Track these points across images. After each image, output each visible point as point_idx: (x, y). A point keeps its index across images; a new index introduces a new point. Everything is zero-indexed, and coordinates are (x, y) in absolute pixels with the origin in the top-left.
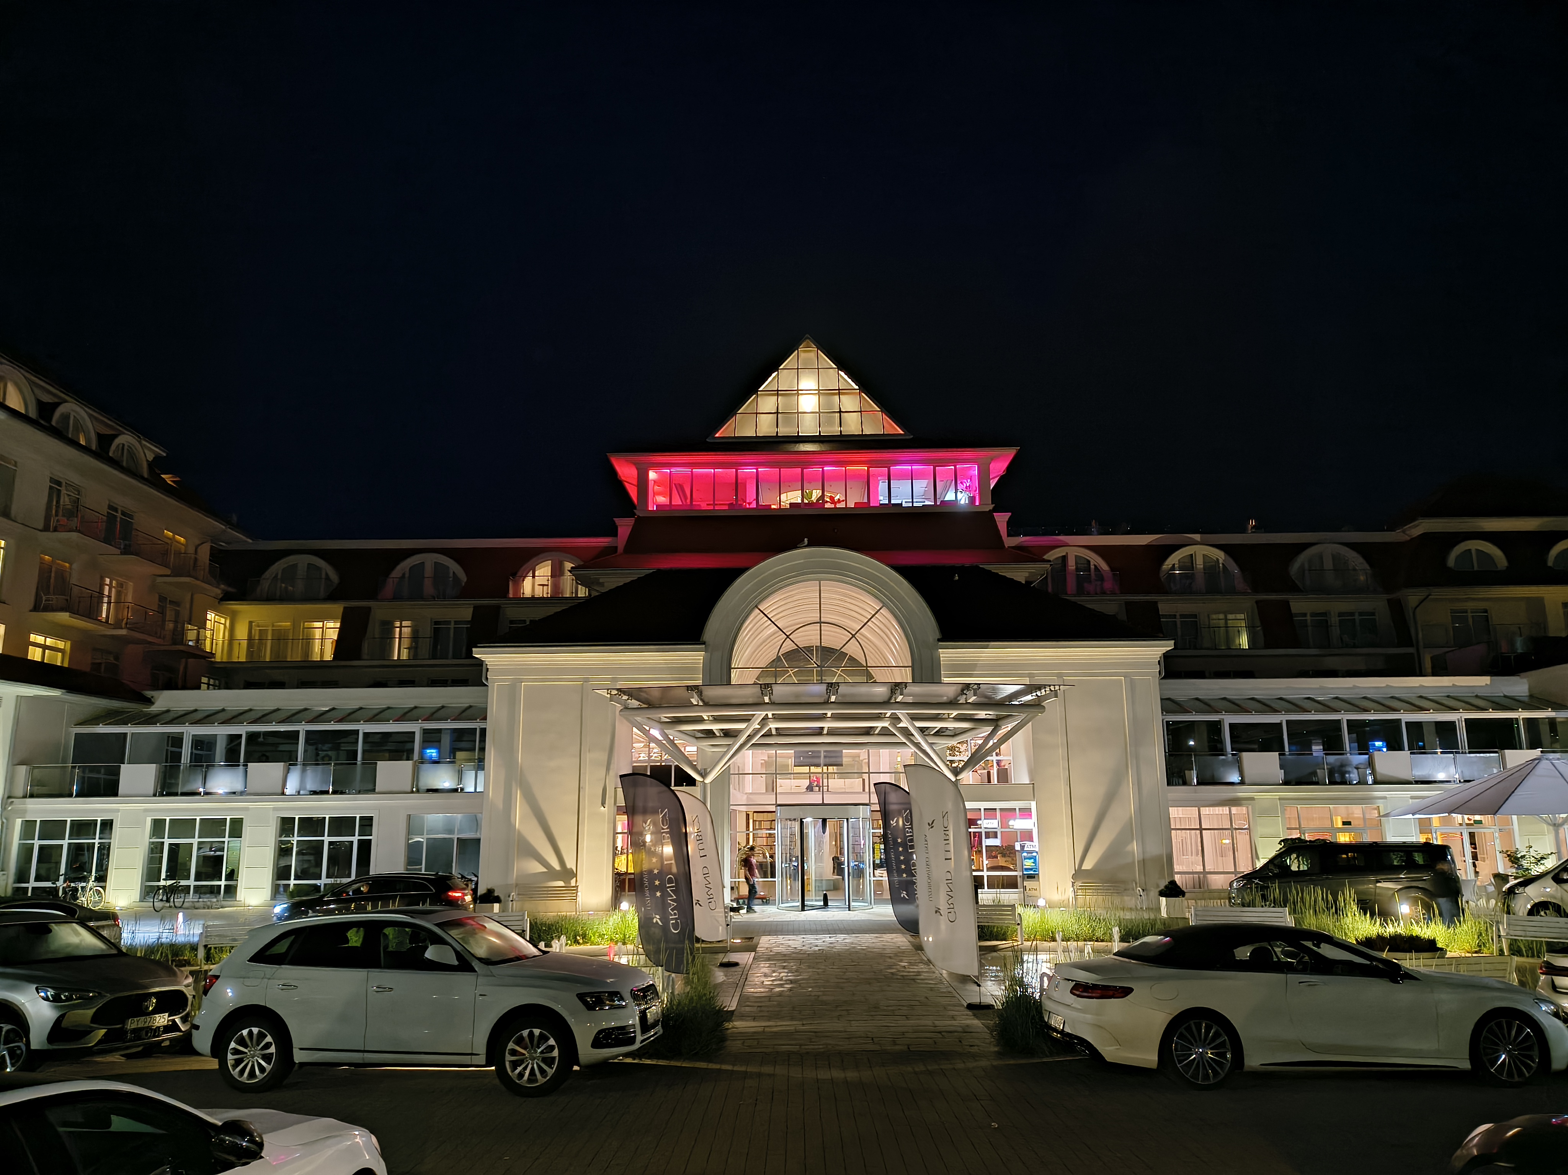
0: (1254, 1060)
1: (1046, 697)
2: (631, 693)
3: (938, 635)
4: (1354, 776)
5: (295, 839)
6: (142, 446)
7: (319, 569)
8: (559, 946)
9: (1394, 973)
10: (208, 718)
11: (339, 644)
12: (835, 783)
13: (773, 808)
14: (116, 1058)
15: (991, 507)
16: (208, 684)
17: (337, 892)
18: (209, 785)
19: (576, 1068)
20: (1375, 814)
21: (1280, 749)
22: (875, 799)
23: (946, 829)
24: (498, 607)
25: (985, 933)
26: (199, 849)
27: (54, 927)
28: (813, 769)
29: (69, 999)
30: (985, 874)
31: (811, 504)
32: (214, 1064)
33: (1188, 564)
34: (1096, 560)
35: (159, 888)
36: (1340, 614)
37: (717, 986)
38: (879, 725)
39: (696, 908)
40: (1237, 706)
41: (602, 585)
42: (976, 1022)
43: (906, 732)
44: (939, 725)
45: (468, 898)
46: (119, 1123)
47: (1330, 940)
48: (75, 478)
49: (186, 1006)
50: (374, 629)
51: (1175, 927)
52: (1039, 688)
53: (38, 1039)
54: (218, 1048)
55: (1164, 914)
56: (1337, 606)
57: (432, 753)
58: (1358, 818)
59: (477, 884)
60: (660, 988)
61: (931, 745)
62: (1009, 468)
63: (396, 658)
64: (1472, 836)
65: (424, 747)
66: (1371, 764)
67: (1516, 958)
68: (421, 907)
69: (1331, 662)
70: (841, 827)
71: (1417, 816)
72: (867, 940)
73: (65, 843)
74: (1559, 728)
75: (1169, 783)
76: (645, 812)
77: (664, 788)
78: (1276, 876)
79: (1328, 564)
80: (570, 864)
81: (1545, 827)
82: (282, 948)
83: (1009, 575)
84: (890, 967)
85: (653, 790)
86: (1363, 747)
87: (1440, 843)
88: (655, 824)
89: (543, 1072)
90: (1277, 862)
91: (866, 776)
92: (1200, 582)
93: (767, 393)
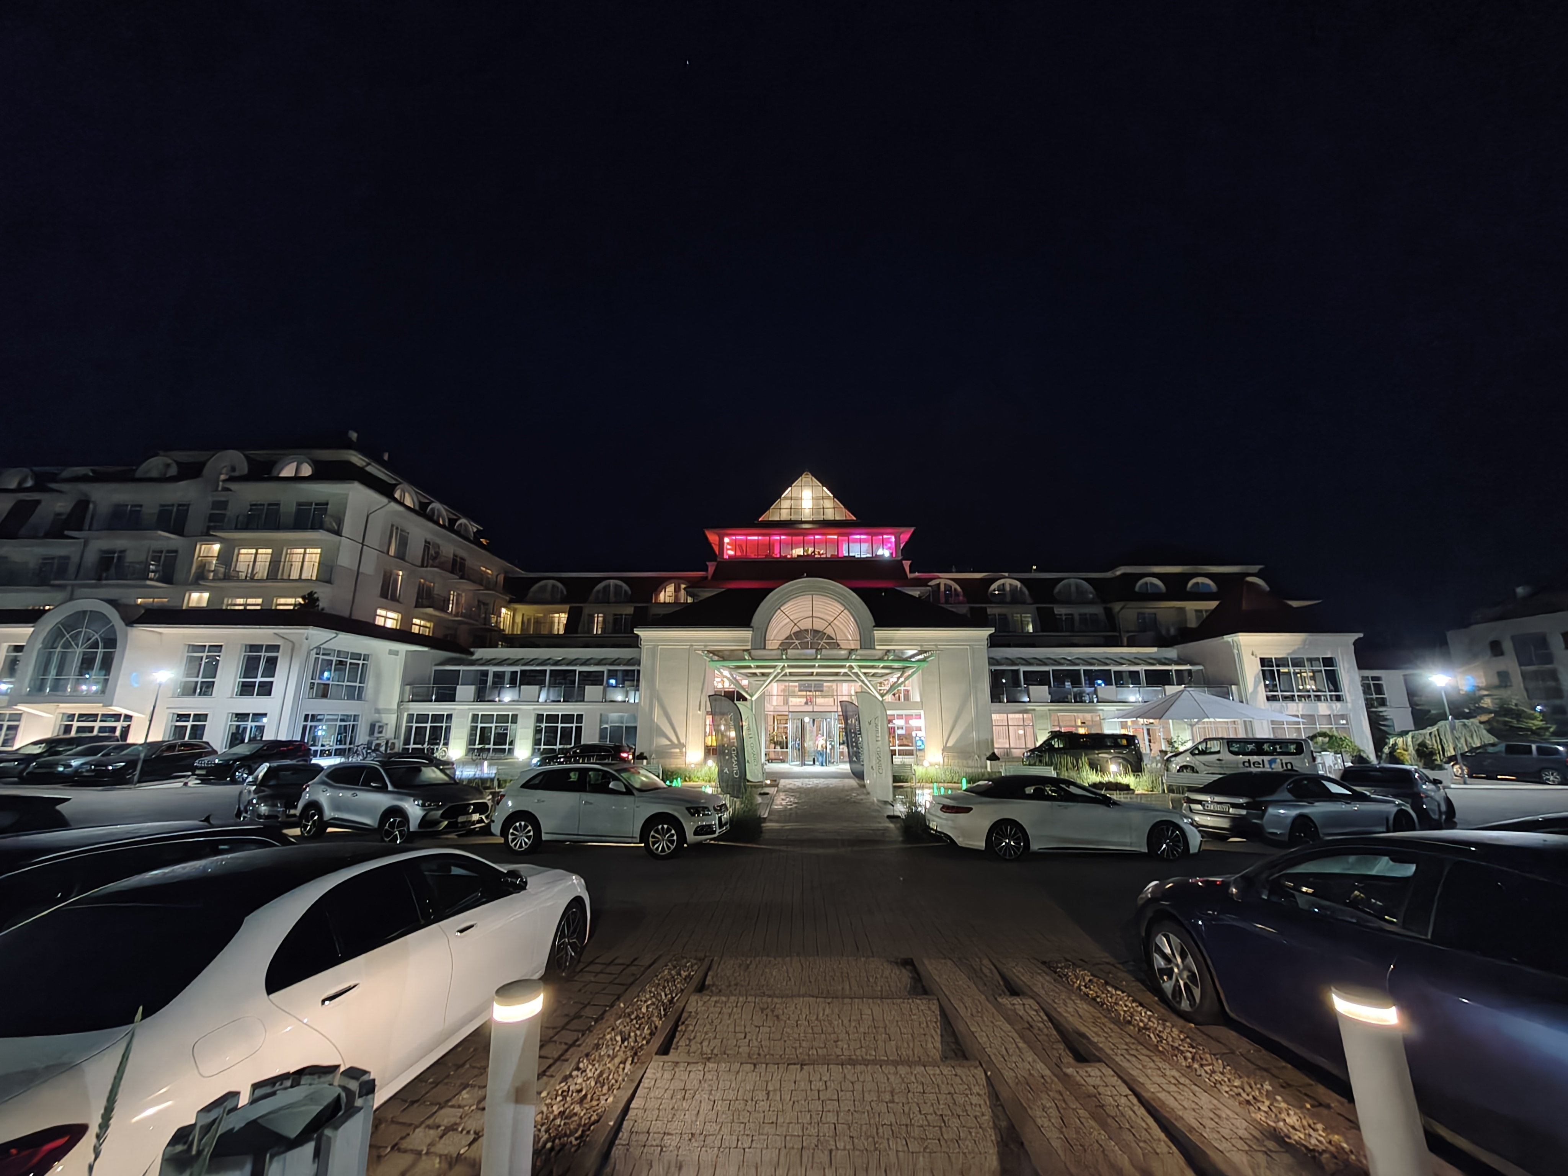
0: (1035, 847)
1: (929, 656)
2: (713, 652)
3: (874, 624)
4: (1087, 699)
5: (543, 725)
6: (472, 525)
7: (557, 587)
8: (678, 783)
9: (1107, 802)
10: (501, 663)
11: (567, 626)
12: (820, 701)
13: (787, 713)
14: (453, 836)
15: (901, 557)
16: (501, 645)
17: (565, 752)
18: (502, 696)
19: (686, 845)
20: (1098, 718)
21: (1049, 684)
22: (840, 709)
23: (877, 726)
24: (647, 607)
25: (896, 779)
26: (495, 729)
27: (423, 769)
28: (808, 693)
29: (430, 805)
30: (897, 748)
31: (808, 555)
32: (502, 840)
33: (1002, 588)
34: (955, 586)
35: (474, 749)
36: (1080, 615)
37: (757, 805)
38: (843, 671)
39: (747, 764)
40: (1027, 662)
41: (701, 596)
42: (892, 825)
43: (856, 674)
44: (873, 671)
45: (631, 757)
46: (456, 871)
47: (1075, 784)
48: (439, 541)
49: (488, 810)
50: (584, 618)
51: (994, 777)
52: (926, 652)
53: (413, 826)
54: (504, 832)
55: (989, 769)
56: (1076, 611)
57: (613, 682)
58: (1089, 721)
59: (635, 749)
60: (728, 806)
61: (869, 681)
62: (910, 538)
63: (595, 632)
64: (1148, 730)
65: (609, 678)
66: (1095, 692)
67: (1171, 795)
68: (606, 761)
69: (1076, 640)
70: (822, 724)
71: (1120, 720)
72: (835, 782)
73: (428, 725)
74: (1193, 674)
75: (992, 702)
76: (721, 714)
77: (731, 702)
78: (1047, 750)
79: (1073, 588)
80: (683, 741)
81: (1186, 726)
82: (537, 781)
83: (911, 593)
84: (847, 796)
85: (726, 703)
86: (1092, 684)
87: (1131, 734)
88: (726, 720)
89: (669, 848)
90: (1047, 743)
91: (835, 697)
92: (1008, 599)
93: (786, 498)
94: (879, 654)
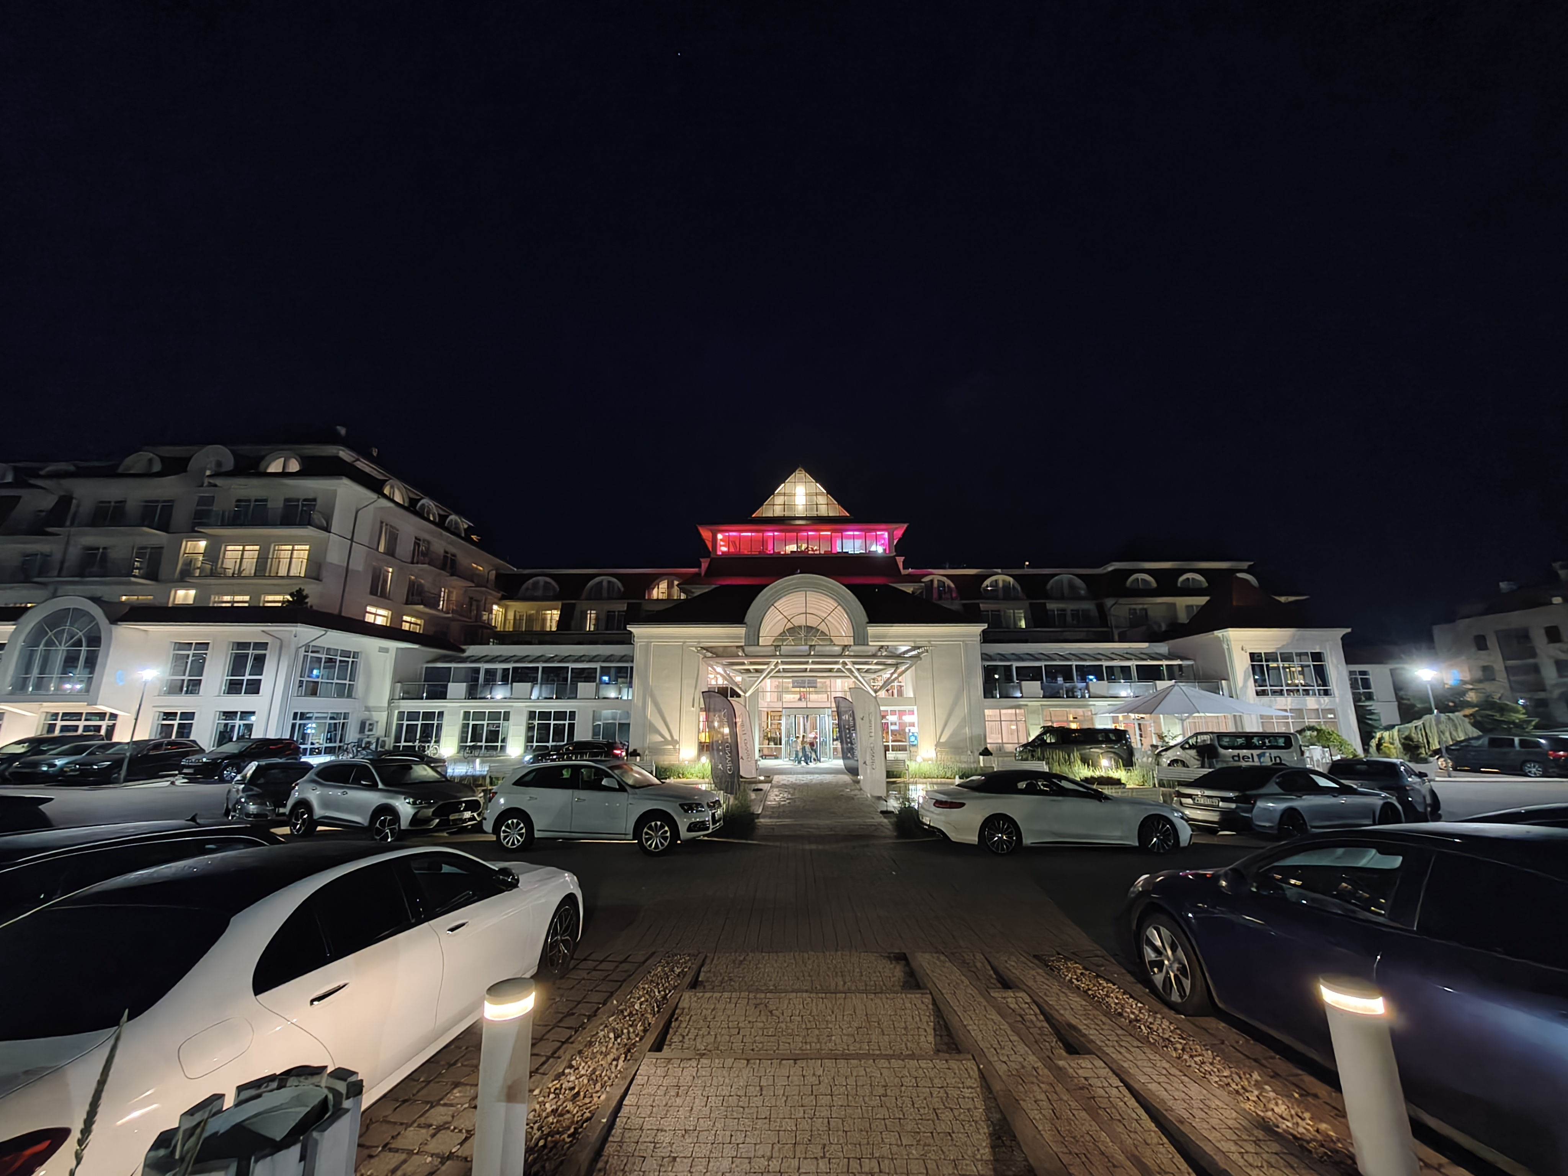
0: (1027, 841)
1: (923, 653)
2: (707, 649)
3: (867, 620)
4: (1079, 694)
5: (536, 722)
6: (462, 522)
7: (549, 583)
8: (671, 781)
9: (1100, 797)
10: (493, 660)
11: (560, 623)
12: (813, 697)
13: (781, 710)
14: (444, 834)
15: (895, 554)
16: (493, 642)
17: (556, 749)
18: (493, 693)
19: (679, 842)
20: (1090, 713)
21: (1041, 680)
22: (834, 705)
23: (870, 721)
24: (640, 604)
25: (889, 774)
26: (487, 726)
27: (413, 766)
28: (802, 689)
29: (421, 803)
30: (890, 744)
31: (802, 551)
32: (494, 838)
33: (995, 584)
34: (948, 582)
35: (466, 746)
36: (1072, 610)
37: (751, 801)
38: (836, 667)
39: (741, 761)
40: (1019, 658)
41: (693, 593)
42: (885, 821)
43: (850, 671)
44: (867, 667)
45: (624, 754)
46: (446, 869)
47: (1067, 779)
48: (427, 537)
49: (480, 808)
50: (577, 615)
51: (987, 772)
52: (919, 648)
53: (404, 824)
54: (496, 830)
55: (982, 765)
56: (1068, 607)
57: (606, 678)
58: (1081, 716)
59: (628, 746)
60: (722, 802)
61: (863, 677)
62: (903, 534)
63: (588, 629)
64: (1139, 725)
65: (601, 675)
66: (1087, 688)
67: (1162, 789)
68: (599, 758)
69: (1068, 635)
70: (816, 720)
71: (1112, 715)
72: (828, 778)
73: (420, 723)
74: (1184, 669)
75: (985, 697)
76: (715, 711)
77: (724, 699)
78: (1039, 745)
79: (1066, 585)
80: (676, 737)
81: (1177, 721)
82: (529, 778)
83: (904, 589)
84: (841, 791)
85: (720, 699)
86: (1083, 679)
87: (1122, 728)
88: (719, 716)
89: (662, 844)
90: (1040, 737)
91: (829, 693)
92: (1001, 594)
93: (779, 494)
94: (873, 650)
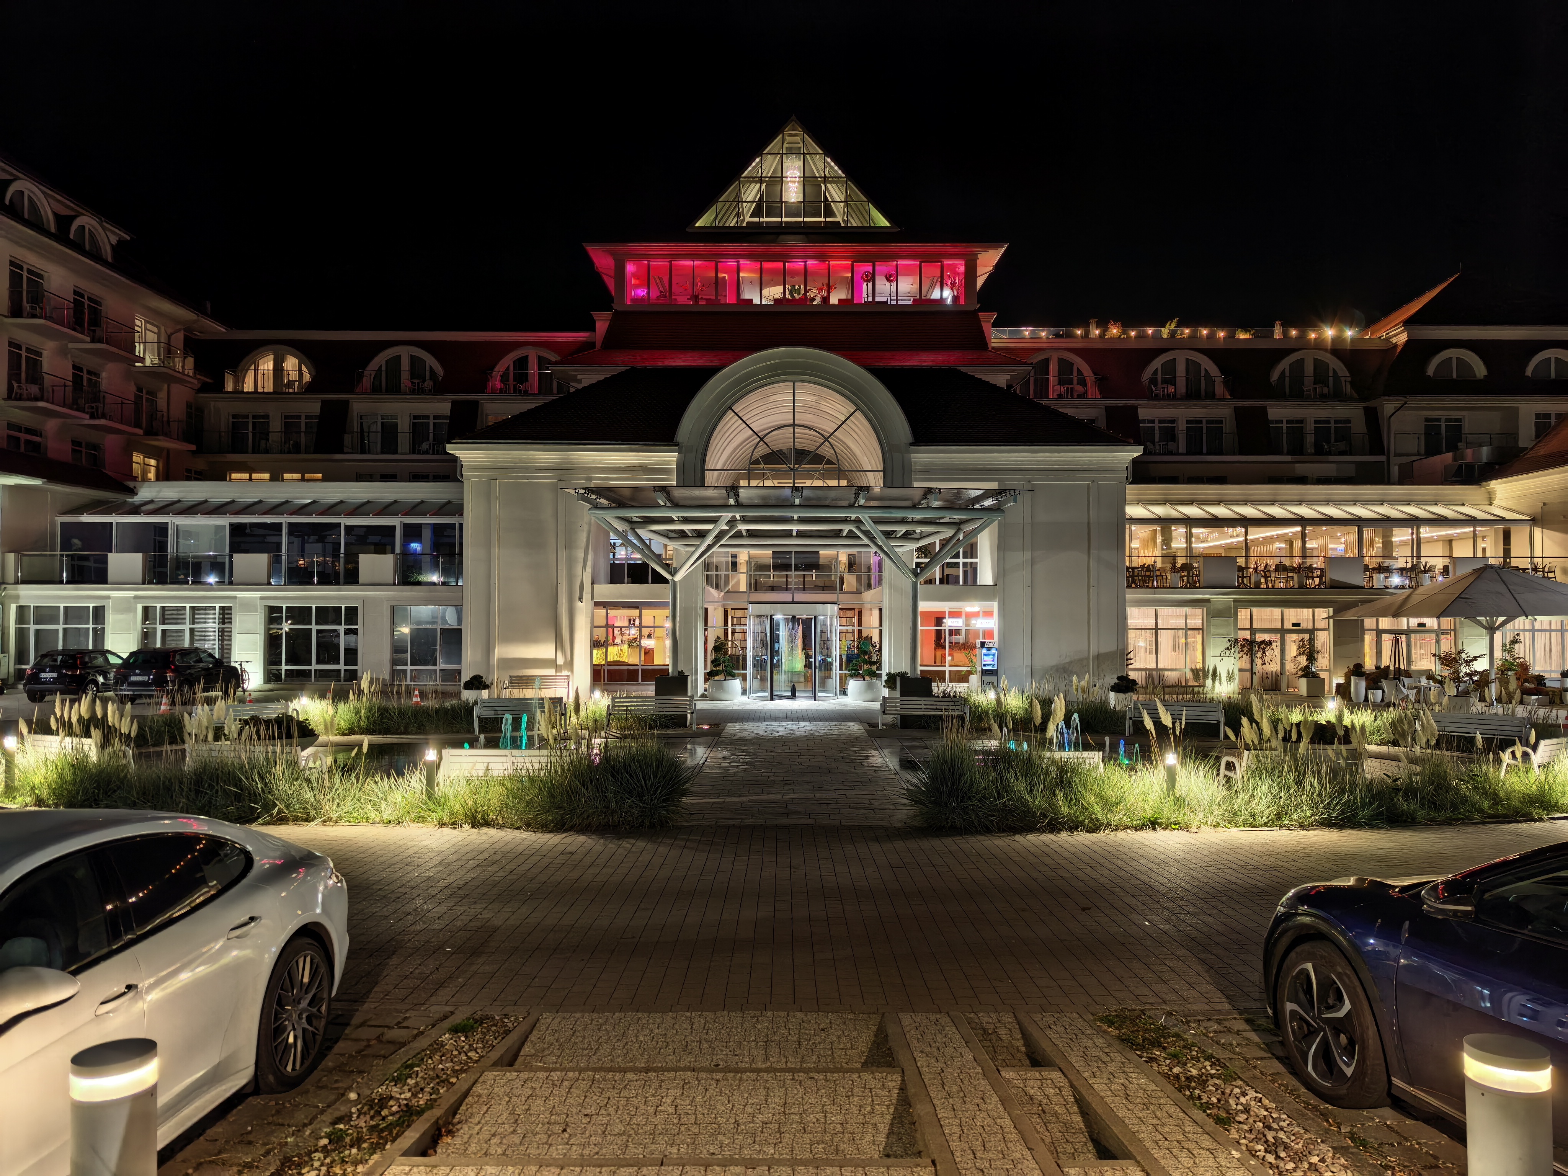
1: (1006, 501)
2: (600, 492)
3: (911, 438)
5: (283, 627)
6: (104, 228)
10: (190, 509)
13: (746, 606)
15: (977, 306)
24: (476, 403)
26: (191, 635)
30: (947, 669)
31: (793, 301)
36: (1316, 422)
38: (846, 528)
41: (580, 381)
43: (869, 535)
44: (904, 528)
50: (353, 423)
52: (1002, 492)
55: (1111, 705)
56: (1314, 414)
57: (415, 547)
62: (999, 265)
65: (405, 541)
72: (828, 728)
73: (60, 628)
75: (1128, 586)
79: (1309, 369)
93: (752, 180)
94: (917, 495)
